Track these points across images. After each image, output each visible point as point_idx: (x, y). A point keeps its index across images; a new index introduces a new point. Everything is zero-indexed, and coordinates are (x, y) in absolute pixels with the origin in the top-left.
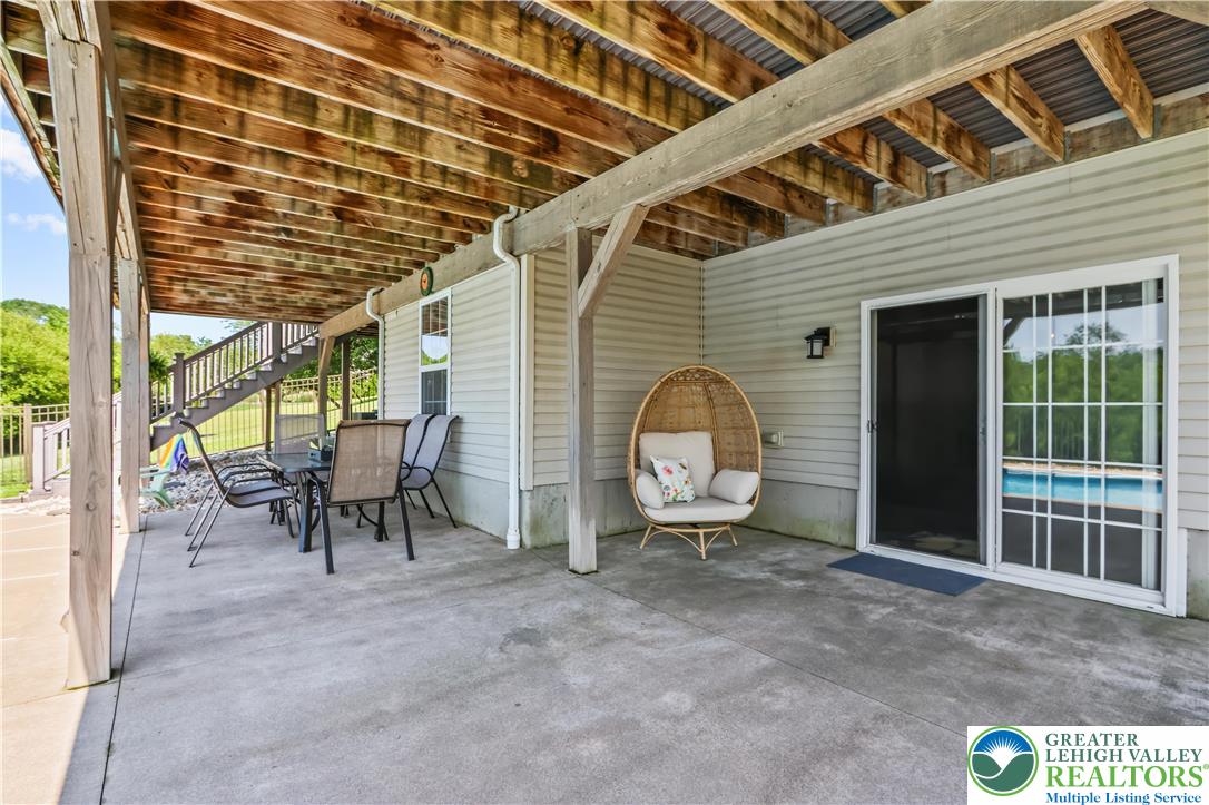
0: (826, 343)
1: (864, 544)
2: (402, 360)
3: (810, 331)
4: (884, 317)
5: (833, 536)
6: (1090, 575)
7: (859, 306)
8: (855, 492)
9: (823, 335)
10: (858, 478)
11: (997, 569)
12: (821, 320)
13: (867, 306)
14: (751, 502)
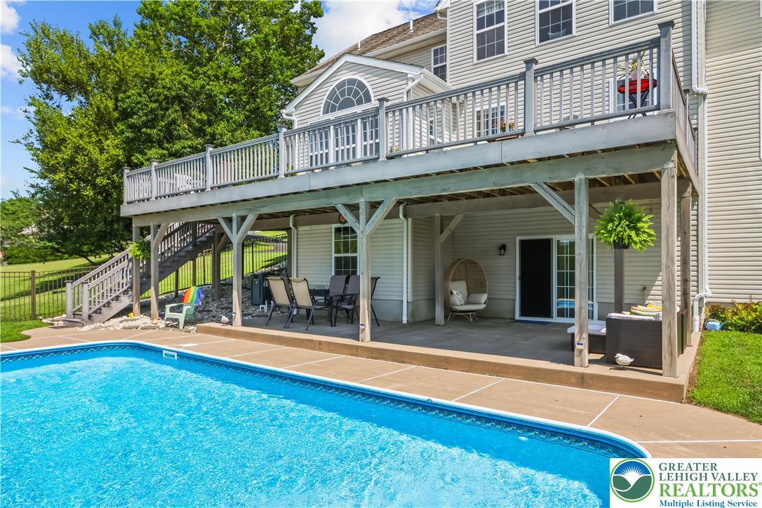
0: (505, 250)
1: (517, 317)
2: (321, 250)
3: (500, 246)
4: (522, 242)
5: (507, 316)
6: (570, 317)
7: (515, 238)
8: (514, 300)
9: (503, 247)
10: (515, 295)
11: (556, 319)
12: (503, 242)
13: (518, 239)
14: (485, 303)
